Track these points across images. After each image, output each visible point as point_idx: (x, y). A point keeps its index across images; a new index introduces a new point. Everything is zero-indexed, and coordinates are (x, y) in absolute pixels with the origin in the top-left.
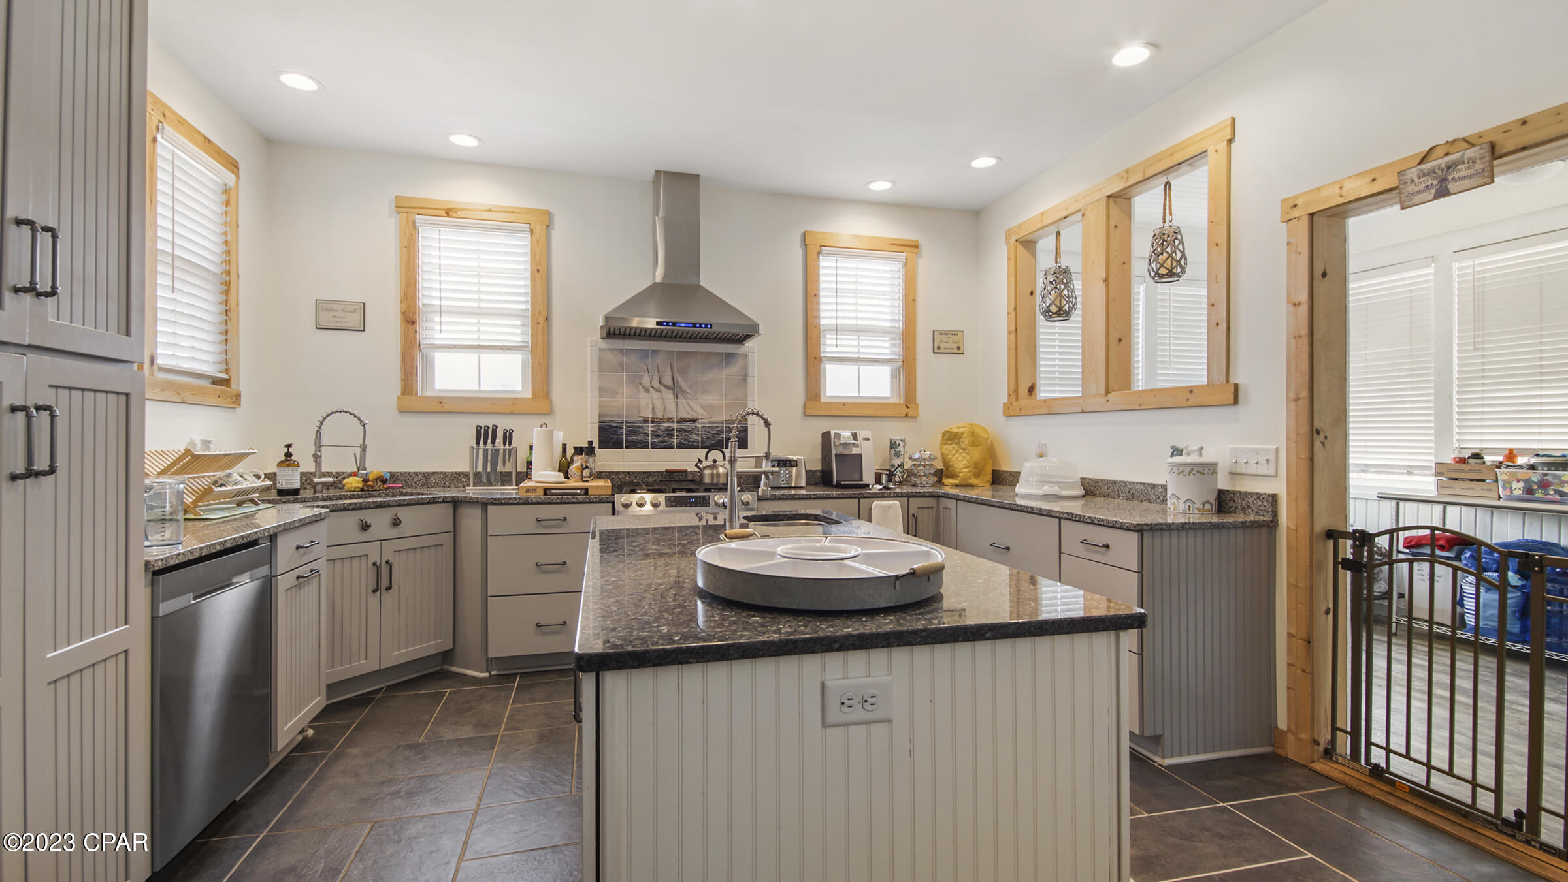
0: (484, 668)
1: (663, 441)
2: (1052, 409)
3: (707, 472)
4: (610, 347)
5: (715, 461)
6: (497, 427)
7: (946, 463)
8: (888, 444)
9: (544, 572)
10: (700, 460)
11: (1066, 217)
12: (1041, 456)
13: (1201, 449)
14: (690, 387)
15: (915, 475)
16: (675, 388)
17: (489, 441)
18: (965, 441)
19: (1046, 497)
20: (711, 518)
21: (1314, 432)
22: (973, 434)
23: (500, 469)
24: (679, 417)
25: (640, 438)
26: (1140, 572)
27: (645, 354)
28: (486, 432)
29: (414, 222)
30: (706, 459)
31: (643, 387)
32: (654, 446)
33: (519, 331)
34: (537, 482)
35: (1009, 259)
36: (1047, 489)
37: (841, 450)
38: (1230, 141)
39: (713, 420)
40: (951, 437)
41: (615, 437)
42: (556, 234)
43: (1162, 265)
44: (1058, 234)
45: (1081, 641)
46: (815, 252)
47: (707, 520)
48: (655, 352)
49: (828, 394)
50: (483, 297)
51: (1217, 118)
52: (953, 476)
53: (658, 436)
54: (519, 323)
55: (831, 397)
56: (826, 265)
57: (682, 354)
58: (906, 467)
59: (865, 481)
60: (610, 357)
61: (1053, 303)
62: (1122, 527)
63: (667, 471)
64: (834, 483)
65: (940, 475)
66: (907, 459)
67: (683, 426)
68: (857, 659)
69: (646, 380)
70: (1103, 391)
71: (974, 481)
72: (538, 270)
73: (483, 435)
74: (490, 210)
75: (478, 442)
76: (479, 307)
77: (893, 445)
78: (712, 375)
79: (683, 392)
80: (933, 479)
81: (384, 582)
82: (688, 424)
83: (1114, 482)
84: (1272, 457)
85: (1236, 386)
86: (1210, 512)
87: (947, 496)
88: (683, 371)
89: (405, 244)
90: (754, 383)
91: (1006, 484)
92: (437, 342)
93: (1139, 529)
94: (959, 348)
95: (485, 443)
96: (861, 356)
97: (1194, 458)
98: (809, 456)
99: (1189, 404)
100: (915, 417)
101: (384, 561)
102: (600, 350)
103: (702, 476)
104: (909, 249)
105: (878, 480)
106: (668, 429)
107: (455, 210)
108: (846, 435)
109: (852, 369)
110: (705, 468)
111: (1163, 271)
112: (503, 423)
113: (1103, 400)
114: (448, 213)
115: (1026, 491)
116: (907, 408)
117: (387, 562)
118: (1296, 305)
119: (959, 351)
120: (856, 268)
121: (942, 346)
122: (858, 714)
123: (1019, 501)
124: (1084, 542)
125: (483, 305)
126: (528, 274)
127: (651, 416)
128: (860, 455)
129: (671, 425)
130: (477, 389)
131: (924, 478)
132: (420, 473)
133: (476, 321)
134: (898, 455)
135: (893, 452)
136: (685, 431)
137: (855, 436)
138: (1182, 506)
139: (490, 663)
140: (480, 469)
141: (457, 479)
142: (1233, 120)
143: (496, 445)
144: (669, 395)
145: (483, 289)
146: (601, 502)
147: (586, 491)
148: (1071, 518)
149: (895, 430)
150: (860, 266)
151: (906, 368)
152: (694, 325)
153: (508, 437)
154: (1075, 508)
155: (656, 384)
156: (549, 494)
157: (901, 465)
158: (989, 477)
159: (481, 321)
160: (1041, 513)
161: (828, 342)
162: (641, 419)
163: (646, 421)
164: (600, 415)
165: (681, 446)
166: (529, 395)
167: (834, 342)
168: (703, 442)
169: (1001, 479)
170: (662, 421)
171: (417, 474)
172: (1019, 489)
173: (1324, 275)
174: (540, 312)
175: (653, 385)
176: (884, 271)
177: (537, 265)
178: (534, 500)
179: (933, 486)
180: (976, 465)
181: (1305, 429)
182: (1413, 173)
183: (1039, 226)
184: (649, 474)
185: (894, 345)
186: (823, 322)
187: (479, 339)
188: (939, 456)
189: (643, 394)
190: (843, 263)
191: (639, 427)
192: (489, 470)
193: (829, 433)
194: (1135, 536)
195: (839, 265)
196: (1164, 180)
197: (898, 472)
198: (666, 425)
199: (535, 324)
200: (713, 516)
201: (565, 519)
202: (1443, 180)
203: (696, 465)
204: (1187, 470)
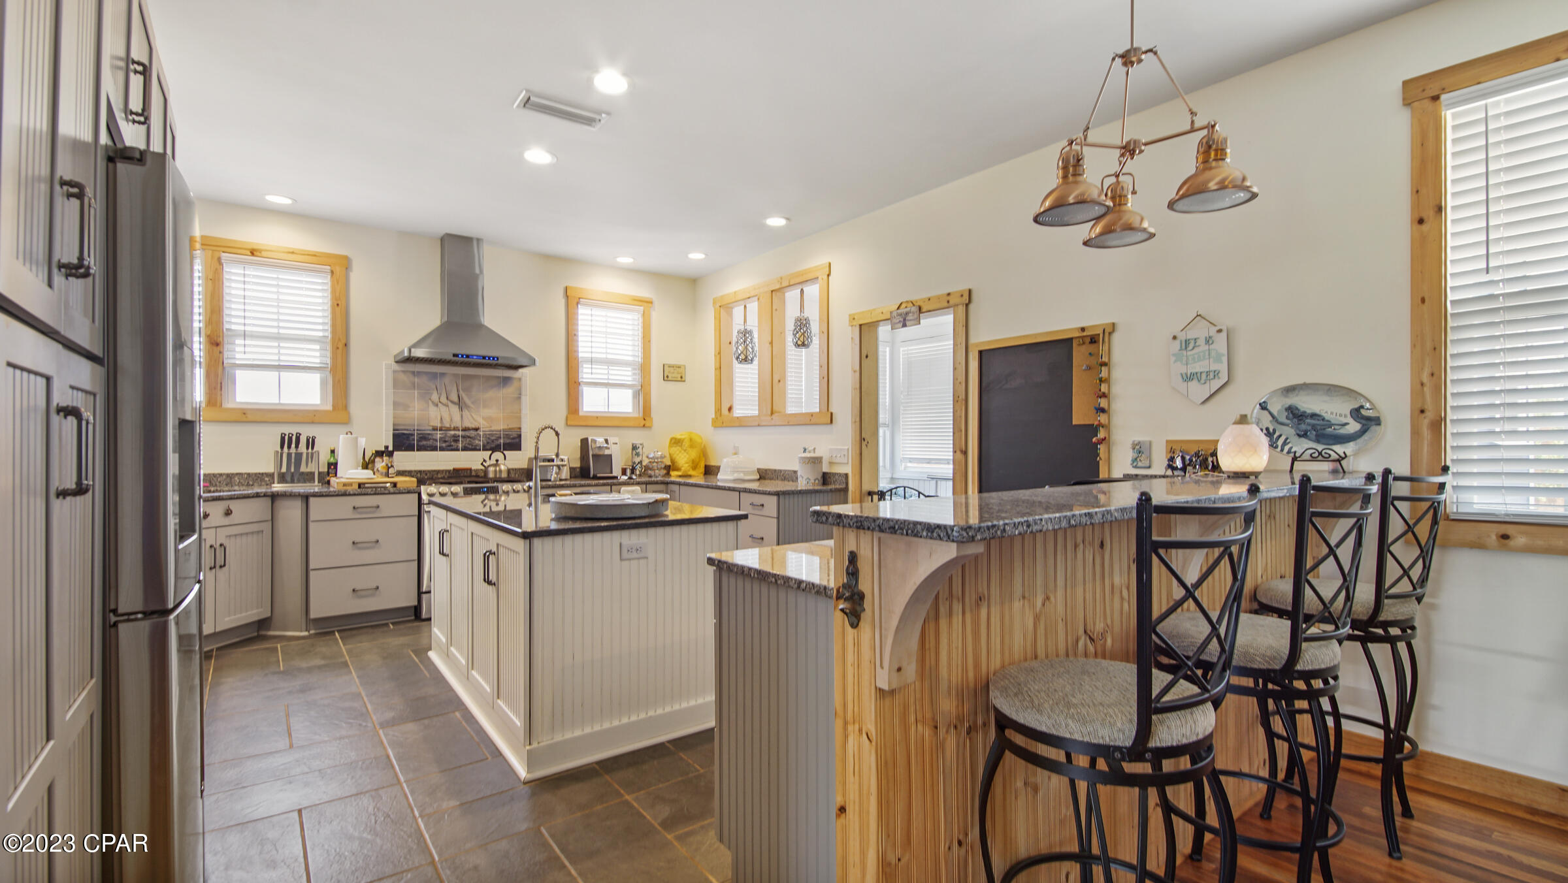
0: (304, 627)
1: (450, 445)
2: (742, 423)
3: (491, 469)
4: (403, 369)
5: (497, 461)
6: (300, 434)
7: (673, 461)
8: (631, 447)
9: (360, 549)
10: (485, 461)
11: (749, 298)
12: (736, 454)
13: (814, 449)
14: (473, 403)
15: (650, 469)
16: (460, 404)
17: (293, 445)
18: (686, 444)
19: (735, 481)
20: (493, 504)
21: (862, 439)
22: (691, 440)
23: (303, 469)
24: (464, 426)
25: (430, 443)
26: (778, 518)
27: (434, 376)
28: (290, 439)
29: (219, 259)
30: (490, 458)
31: (433, 402)
32: (442, 449)
33: (318, 354)
34: (347, 479)
35: (715, 318)
36: (736, 476)
37: (597, 452)
38: (828, 275)
39: (493, 429)
40: (676, 442)
41: (408, 442)
42: (354, 276)
43: (799, 339)
44: (745, 307)
45: (723, 525)
46: (575, 303)
47: (490, 507)
48: (443, 375)
49: (585, 410)
50: (281, 324)
51: (820, 261)
52: (678, 469)
53: (445, 441)
54: (318, 347)
55: (587, 412)
56: (583, 313)
57: (466, 377)
58: (644, 464)
59: (614, 474)
60: (402, 377)
61: (742, 352)
62: (770, 494)
63: (454, 469)
64: (592, 475)
65: (668, 469)
66: (644, 458)
67: (467, 433)
68: (634, 532)
69: (435, 397)
70: (769, 413)
71: (691, 472)
72: (338, 305)
73: (286, 441)
74: (293, 253)
75: (282, 447)
76: (279, 333)
77: (634, 448)
78: (491, 394)
79: (468, 407)
80: (664, 472)
81: (220, 561)
82: (472, 432)
83: (775, 471)
84: (846, 453)
85: (832, 414)
86: (818, 485)
87: (673, 483)
88: (467, 390)
89: (210, 277)
90: (526, 400)
91: (714, 474)
92: (237, 362)
93: (777, 494)
94: (681, 377)
95: (289, 447)
96: (610, 382)
97: (812, 455)
98: (570, 456)
99: (812, 422)
100: (650, 427)
101: (218, 544)
102: (394, 372)
103: (486, 472)
104: (645, 304)
105: (624, 472)
106: (454, 436)
107: (260, 251)
108: (600, 440)
109: (603, 391)
110: (489, 466)
111: (799, 343)
112: (306, 432)
113: (770, 418)
114: (253, 253)
115: (724, 477)
116: (644, 418)
117: (221, 545)
118: (855, 371)
119: (682, 379)
120: (606, 316)
121: (670, 376)
122: (635, 555)
123: (719, 484)
124: (752, 504)
125: (282, 331)
126: (328, 307)
127: (439, 425)
128: (611, 456)
129: (457, 432)
130: (278, 402)
131: (657, 471)
132: (224, 474)
133: (276, 344)
134: (638, 455)
135: (634, 452)
136: (469, 437)
137: (606, 441)
138: (805, 482)
139: (311, 622)
140: (284, 470)
141: (259, 478)
142: (830, 264)
143: (299, 449)
144: (455, 409)
145: (281, 317)
146: (409, 492)
147: (395, 485)
148: (746, 491)
149: (636, 437)
150: (608, 315)
151: (642, 393)
152: (484, 358)
153: (311, 442)
154: (754, 486)
155: (444, 399)
156: (363, 489)
157: (640, 462)
158: (702, 470)
159: (281, 345)
160: (730, 489)
161: (585, 370)
162: (431, 428)
163: (435, 429)
164: (394, 425)
165: (465, 449)
166: (329, 407)
167: (590, 371)
168: (484, 446)
169: (710, 471)
170: (449, 429)
171: (221, 475)
172: (720, 476)
173: (867, 357)
174: (339, 340)
175: (441, 400)
176: (628, 319)
177: (336, 300)
178: (351, 493)
179: (663, 476)
180: (693, 461)
181: (858, 438)
182: (895, 314)
183: (734, 300)
184: (438, 472)
185: (634, 374)
186: (581, 355)
187: (279, 360)
188: (668, 456)
189: (432, 409)
190: (596, 312)
191: (429, 434)
192: (293, 470)
193: (587, 439)
194: (775, 498)
195: (593, 313)
196: (800, 287)
197: (638, 467)
198: (452, 433)
199: (335, 349)
200: (495, 503)
201: (378, 507)
202: (905, 320)
203: (482, 464)
204: (807, 461)
